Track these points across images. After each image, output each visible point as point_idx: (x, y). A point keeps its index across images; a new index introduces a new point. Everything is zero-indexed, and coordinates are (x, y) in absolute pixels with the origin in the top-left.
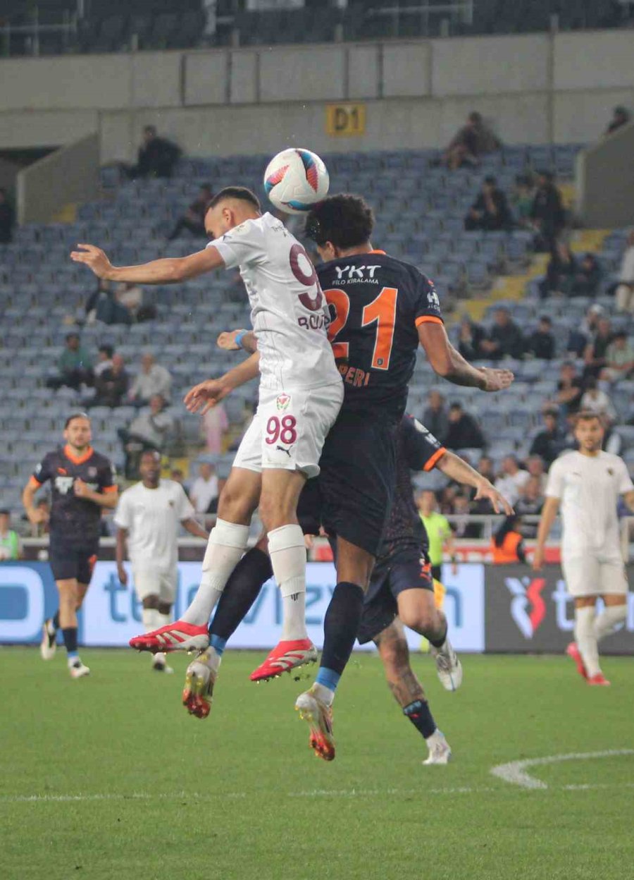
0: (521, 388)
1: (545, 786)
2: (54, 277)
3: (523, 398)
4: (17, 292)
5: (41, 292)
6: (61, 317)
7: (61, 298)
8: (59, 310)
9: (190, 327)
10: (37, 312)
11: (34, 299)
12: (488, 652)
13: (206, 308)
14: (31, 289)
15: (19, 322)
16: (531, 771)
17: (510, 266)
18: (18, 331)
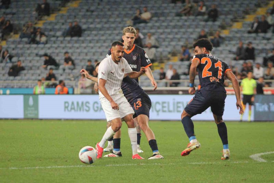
0: (265, 41)
1: (266, 161)
2: (124, 9)
3: (266, 45)
4: (113, 14)
5: (120, 14)
6: (126, 21)
7: (126, 15)
8: (125, 19)
9: (165, 24)
10: (119, 20)
11: (118, 16)
12: (255, 121)
13: (169, 18)
14: (117, 13)
15: (113, 23)
16: (262, 157)
17: (262, 5)
18: (113, 25)
